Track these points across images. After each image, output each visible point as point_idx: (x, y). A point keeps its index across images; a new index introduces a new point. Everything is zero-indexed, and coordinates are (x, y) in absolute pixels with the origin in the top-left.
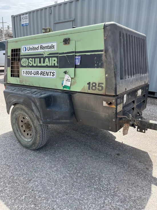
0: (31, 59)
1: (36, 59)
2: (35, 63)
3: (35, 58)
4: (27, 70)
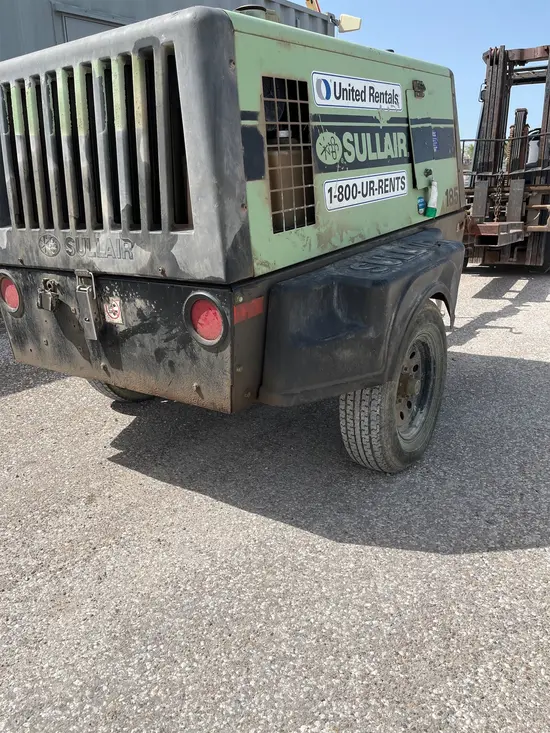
0: (347, 135)
1: (363, 135)
2: (361, 152)
3: (360, 130)
4: (340, 183)
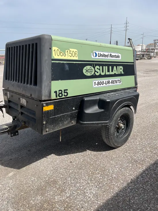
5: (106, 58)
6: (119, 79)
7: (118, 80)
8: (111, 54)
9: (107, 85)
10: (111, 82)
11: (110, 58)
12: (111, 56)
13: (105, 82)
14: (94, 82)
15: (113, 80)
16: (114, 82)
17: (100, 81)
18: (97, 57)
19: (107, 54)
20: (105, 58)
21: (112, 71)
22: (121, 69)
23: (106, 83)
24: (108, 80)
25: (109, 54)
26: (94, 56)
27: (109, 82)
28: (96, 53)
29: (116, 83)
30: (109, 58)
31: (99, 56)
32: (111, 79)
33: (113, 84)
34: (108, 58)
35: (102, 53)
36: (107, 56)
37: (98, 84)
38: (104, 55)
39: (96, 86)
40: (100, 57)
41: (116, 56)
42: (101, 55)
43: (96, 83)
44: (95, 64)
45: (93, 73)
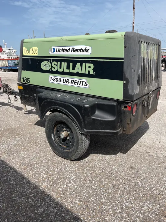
5: (67, 53)
6: (85, 81)
7: (83, 82)
8: (74, 48)
9: (65, 83)
10: (70, 81)
11: (73, 53)
12: (73, 50)
13: (62, 80)
14: (50, 77)
15: (74, 80)
16: (75, 82)
17: (56, 78)
18: (55, 52)
19: (67, 48)
20: (65, 53)
21: (74, 68)
22: (90, 67)
23: (64, 81)
24: (67, 79)
25: (71, 48)
26: (51, 52)
27: (67, 81)
28: (54, 49)
29: (80, 85)
30: (70, 53)
31: (57, 51)
32: (70, 78)
33: (74, 85)
34: (68, 53)
35: (61, 48)
36: (68, 51)
37: (54, 80)
38: (64, 49)
39: (52, 81)
40: (58, 53)
41: (81, 49)
42: (60, 50)
43: (53, 78)
44: (52, 59)
45: (49, 68)
